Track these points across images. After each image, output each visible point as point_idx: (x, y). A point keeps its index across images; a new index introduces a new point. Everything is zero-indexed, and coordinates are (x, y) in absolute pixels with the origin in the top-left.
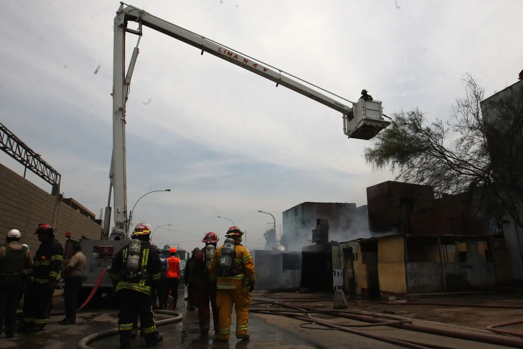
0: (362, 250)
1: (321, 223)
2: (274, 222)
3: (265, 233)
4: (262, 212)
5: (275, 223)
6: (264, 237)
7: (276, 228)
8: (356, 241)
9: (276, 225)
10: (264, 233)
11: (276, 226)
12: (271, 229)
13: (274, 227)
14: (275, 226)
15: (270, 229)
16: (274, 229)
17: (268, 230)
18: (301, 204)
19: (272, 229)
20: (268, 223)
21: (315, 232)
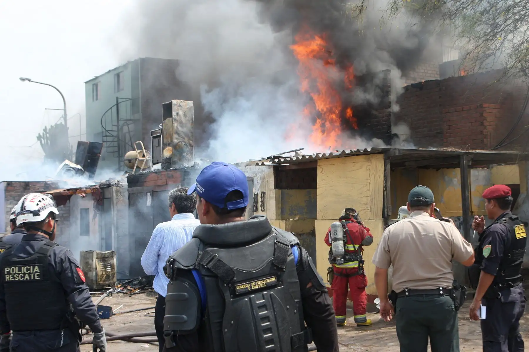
0: (278, 185)
1: (174, 113)
2: (63, 108)
3: (42, 134)
4: (29, 80)
5: (65, 110)
7: (68, 122)
8: (263, 164)
9: (67, 113)
10: (39, 134)
11: (68, 117)
12: (56, 125)
13: (62, 119)
14: (65, 117)
15: (53, 125)
16: (63, 123)
17: (49, 127)
18: (130, 62)
19: (59, 123)
20: (46, 109)
21: (160, 136)
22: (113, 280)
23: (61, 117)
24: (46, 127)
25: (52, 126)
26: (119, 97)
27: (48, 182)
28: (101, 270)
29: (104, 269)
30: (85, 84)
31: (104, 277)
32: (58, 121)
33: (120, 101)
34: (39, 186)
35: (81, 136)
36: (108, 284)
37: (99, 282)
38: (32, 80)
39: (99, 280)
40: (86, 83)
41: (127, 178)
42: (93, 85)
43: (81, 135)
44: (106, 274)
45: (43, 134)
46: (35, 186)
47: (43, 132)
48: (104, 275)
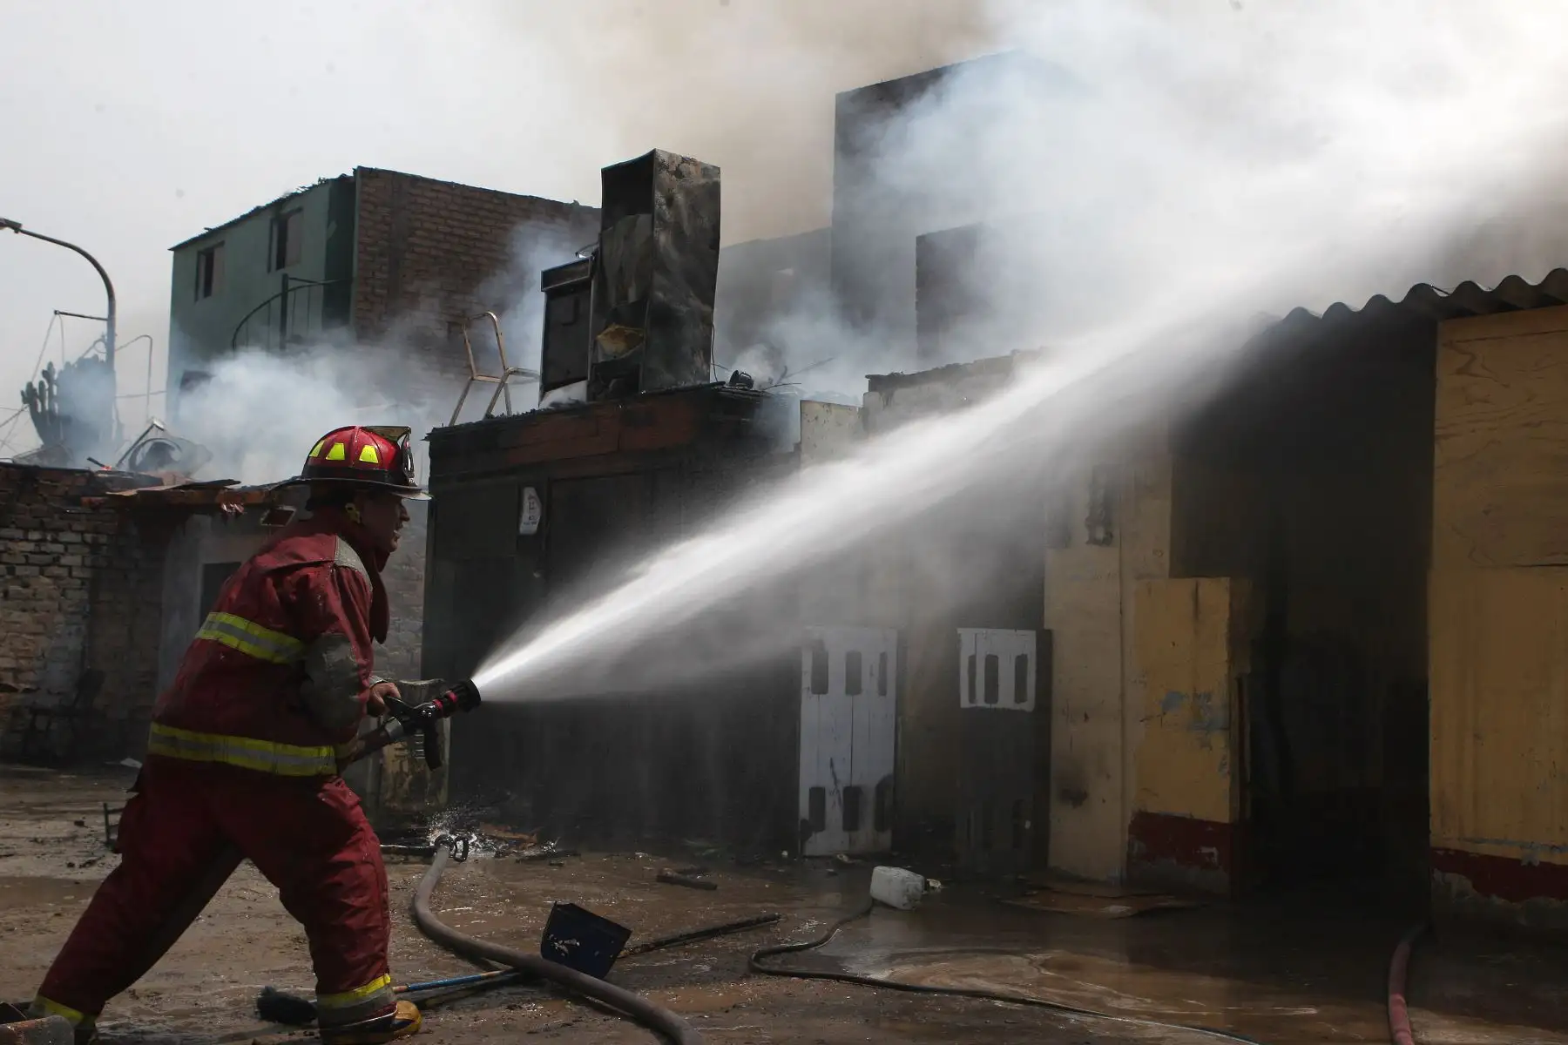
1: (660, 197)
2: (105, 315)
3: (36, 385)
4: (16, 227)
5: (111, 319)
6: (26, 416)
7: (118, 353)
9: (118, 330)
10: (30, 385)
11: (118, 343)
12: (81, 361)
13: (101, 347)
14: (110, 339)
15: (72, 362)
16: (103, 357)
17: (58, 366)
18: (324, 183)
19: (89, 356)
20: (56, 312)
21: (585, 285)
22: (438, 800)
23: (96, 342)
24: (50, 365)
25: (68, 365)
26: (290, 276)
27: (100, 475)
28: (398, 753)
29: (406, 752)
30: (172, 253)
31: (406, 786)
32: (88, 351)
33: (292, 284)
34: (67, 486)
35: (151, 396)
36: (417, 813)
37: (387, 804)
38: (23, 228)
39: (388, 795)
40: (176, 249)
41: (427, 444)
42: (199, 253)
43: (149, 394)
44: (412, 770)
45: (41, 384)
46: (54, 484)
47: (40, 378)
48: (407, 775)
